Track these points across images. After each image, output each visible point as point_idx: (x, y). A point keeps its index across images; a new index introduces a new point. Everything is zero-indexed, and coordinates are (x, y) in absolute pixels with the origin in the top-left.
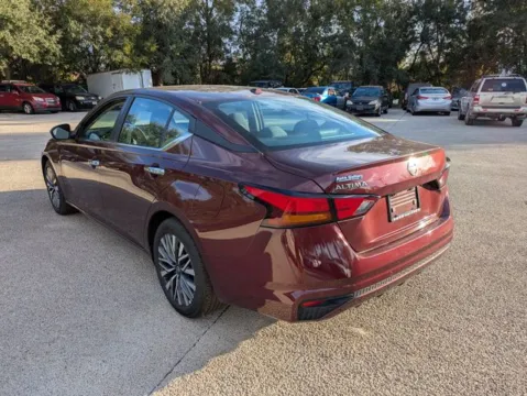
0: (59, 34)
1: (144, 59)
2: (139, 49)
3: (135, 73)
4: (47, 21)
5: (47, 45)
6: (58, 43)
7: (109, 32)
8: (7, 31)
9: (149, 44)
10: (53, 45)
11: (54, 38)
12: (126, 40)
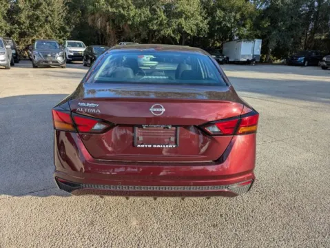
0: (209, 19)
1: (258, 32)
2: (256, 26)
3: (250, 41)
4: (204, 12)
5: (201, 25)
6: (208, 24)
7: (238, 16)
8: (183, 19)
9: (263, 22)
10: (205, 25)
11: (206, 22)
12: (248, 21)
